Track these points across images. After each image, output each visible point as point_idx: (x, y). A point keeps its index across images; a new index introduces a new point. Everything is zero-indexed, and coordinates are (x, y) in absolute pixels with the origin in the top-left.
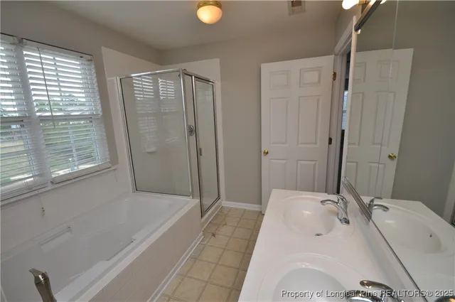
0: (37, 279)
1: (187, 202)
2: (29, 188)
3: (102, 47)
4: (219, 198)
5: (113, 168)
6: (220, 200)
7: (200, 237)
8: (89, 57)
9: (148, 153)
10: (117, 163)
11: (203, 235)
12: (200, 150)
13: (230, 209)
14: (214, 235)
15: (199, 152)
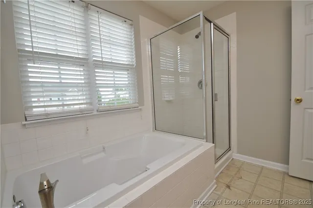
0: (41, 184)
1: (202, 145)
2: (81, 111)
3: (140, 16)
4: (229, 149)
5: (139, 108)
6: (230, 153)
7: (213, 186)
8: (130, 22)
9: (167, 101)
10: (143, 105)
11: (216, 183)
12: (216, 95)
13: (243, 163)
14: (228, 187)
15: (214, 97)
